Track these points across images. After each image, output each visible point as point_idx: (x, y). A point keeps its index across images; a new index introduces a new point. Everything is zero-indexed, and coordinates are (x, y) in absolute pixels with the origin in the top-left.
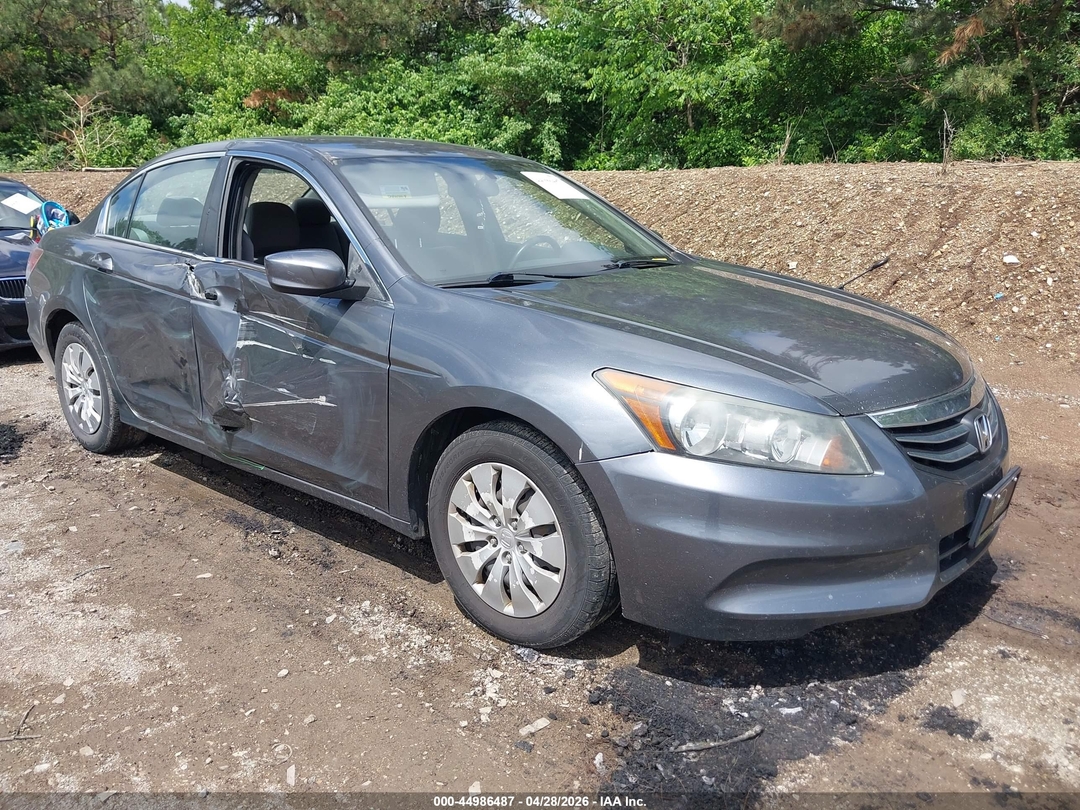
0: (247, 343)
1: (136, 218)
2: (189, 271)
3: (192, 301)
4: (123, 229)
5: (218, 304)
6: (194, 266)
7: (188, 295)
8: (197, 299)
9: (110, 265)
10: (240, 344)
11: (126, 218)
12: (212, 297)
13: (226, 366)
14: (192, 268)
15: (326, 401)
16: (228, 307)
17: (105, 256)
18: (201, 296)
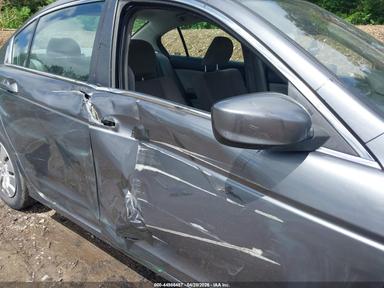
0: (147, 168)
1: (33, 52)
2: (85, 99)
3: (91, 127)
4: (24, 60)
5: (116, 130)
6: (90, 94)
7: (87, 121)
8: (95, 125)
9: (15, 88)
10: (140, 167)
11: (26, 52)
12: (108, 124)
13: (125, 184)
14: (87, 97)
15: (262, 255)
16: (126, 134)
17: (12, 81)
18: (98, 122)
